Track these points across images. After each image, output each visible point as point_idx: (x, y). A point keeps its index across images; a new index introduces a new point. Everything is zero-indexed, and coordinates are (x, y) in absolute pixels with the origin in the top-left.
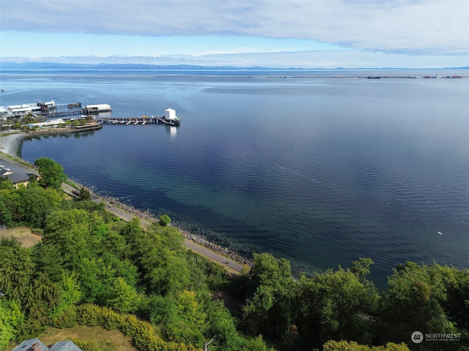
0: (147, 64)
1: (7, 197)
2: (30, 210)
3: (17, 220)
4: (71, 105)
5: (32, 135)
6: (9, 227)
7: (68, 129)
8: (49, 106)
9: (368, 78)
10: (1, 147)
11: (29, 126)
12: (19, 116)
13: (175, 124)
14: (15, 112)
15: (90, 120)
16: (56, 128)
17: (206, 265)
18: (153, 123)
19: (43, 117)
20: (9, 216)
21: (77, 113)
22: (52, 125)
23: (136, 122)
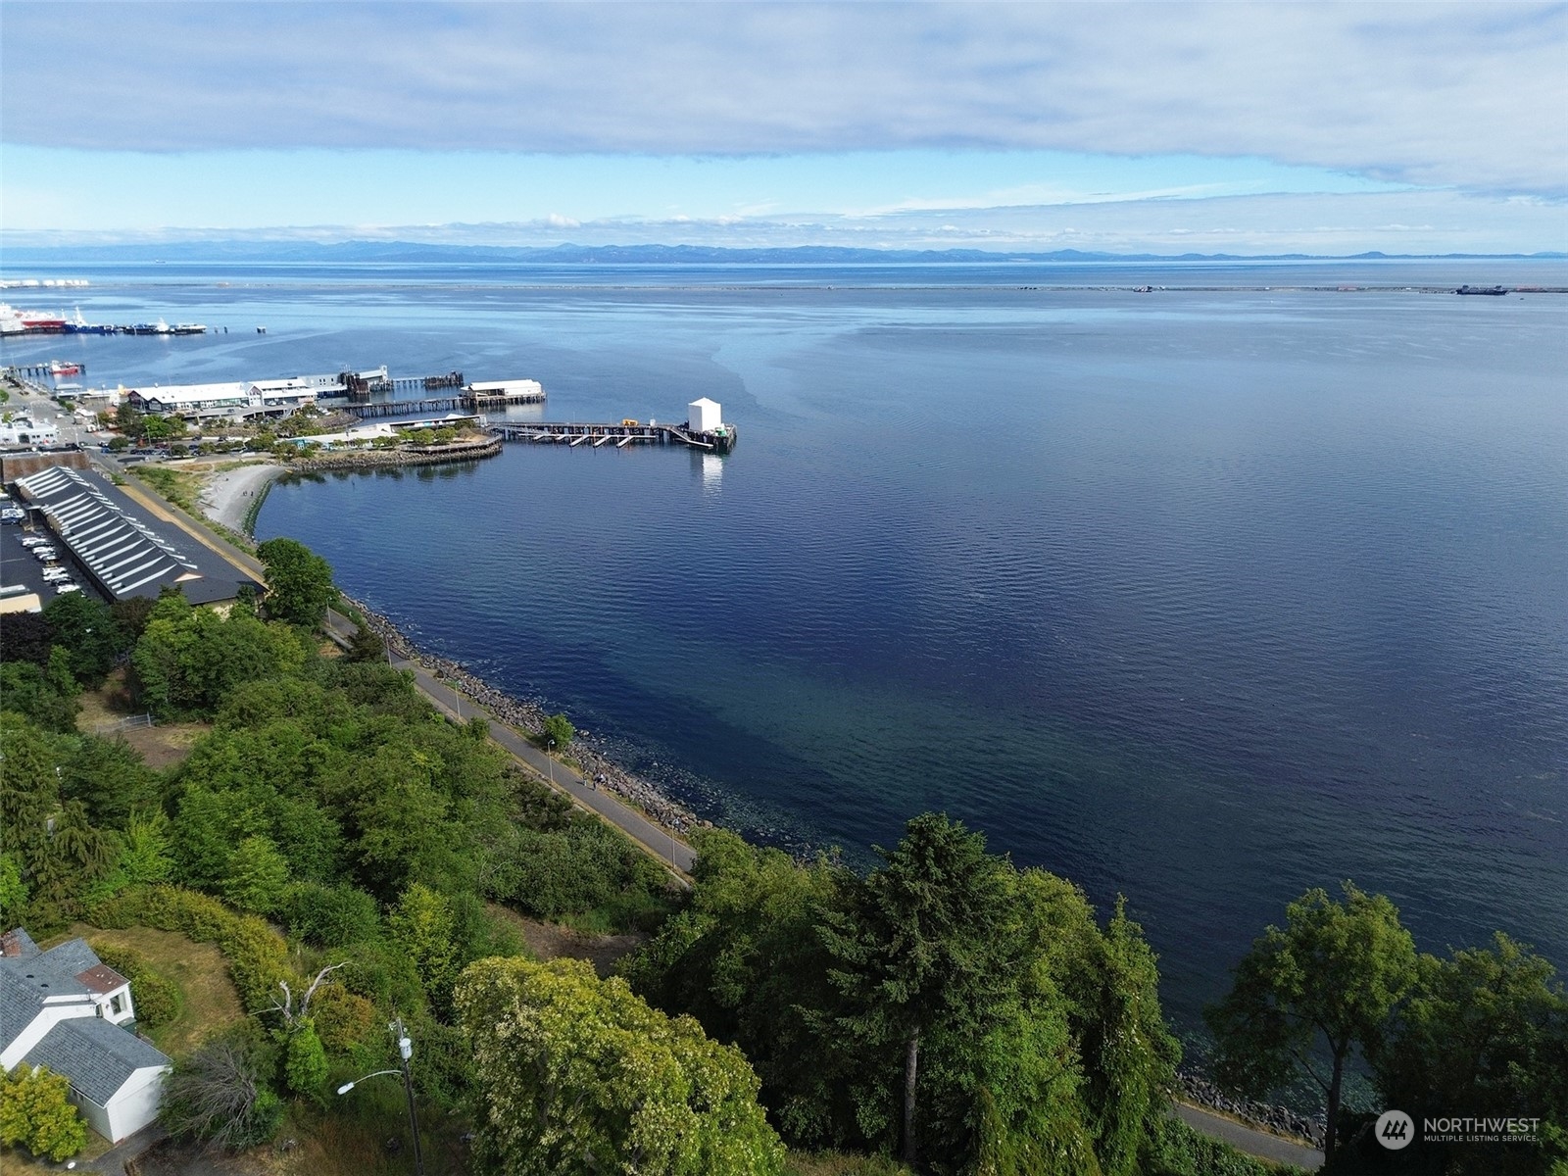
0: (702, 244)
1: (164, 639)
2: (218, 678)
3: (184, 705)
4: (434, 380)
5: (300, 469)
6: (161, 720)
7: (401, 453)
8: (370, 384)
9: (1460, 292)
10: (207, 502)
11: (296, 443)
12: (280, 412)
13: (715, 446)
14: (270, 399)
15: (465, 429)
16: (369, 450)
17: (621, 860)
18: (653, 442)
19: (346, 415)
20: (161, 691)
21: (444, 405)
22: (358, 443)
23: (601, 438)
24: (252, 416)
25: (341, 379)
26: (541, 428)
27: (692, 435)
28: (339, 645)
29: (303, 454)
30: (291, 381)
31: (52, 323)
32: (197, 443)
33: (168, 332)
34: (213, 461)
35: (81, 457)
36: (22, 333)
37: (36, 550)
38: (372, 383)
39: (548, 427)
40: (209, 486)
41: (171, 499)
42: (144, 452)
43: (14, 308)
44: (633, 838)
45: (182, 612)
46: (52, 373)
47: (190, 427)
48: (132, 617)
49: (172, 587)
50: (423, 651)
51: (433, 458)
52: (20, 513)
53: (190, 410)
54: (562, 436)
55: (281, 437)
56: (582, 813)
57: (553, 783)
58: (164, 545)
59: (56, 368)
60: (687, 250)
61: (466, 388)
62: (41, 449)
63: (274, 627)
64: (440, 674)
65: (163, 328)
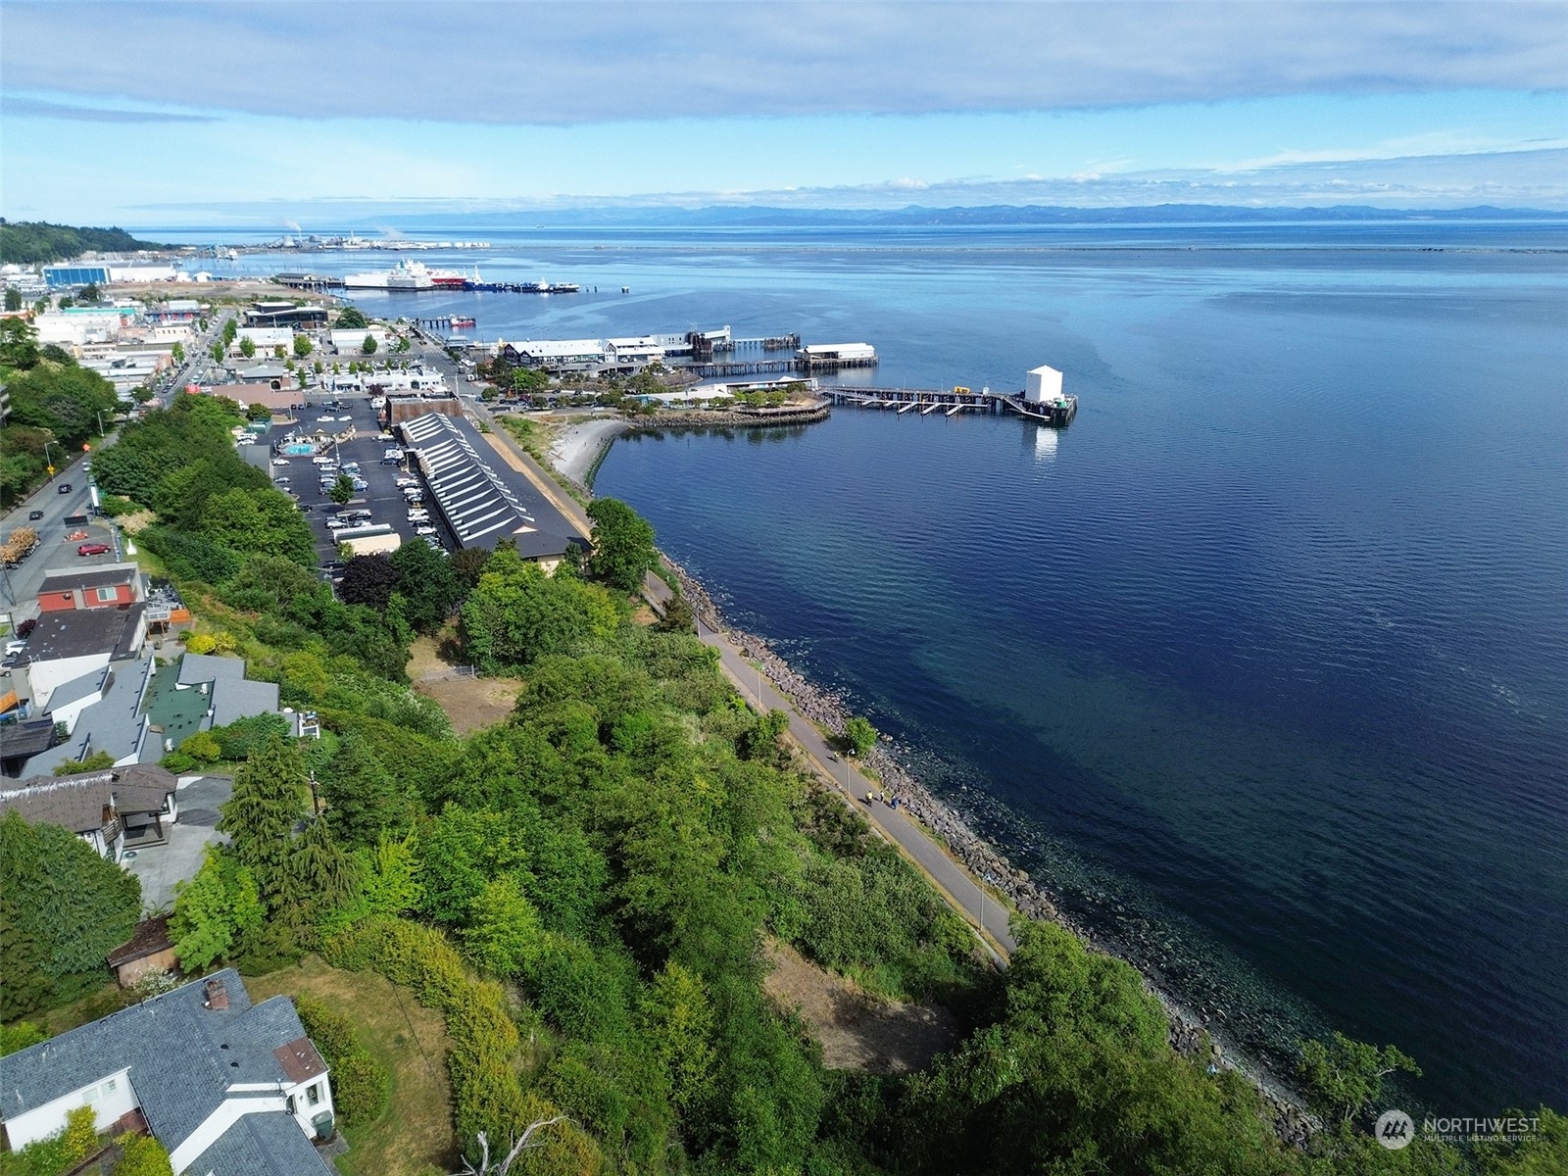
0: (1054, 204)
1: (493, 593)
2: (536, 636)
3: (504, 660)
4: (773, 341)
5: (641, 425)
6: (484, 673)
7: (734, 414)
8: (714, 343)
10: (556, 454)
11: (640, 399)
12: (631, 369)
13: (1052, 418)
14: (623, 356)
15: (796, 392)
16: (705, 410)
17: (920, 909)
18: (984, 411)
19: (689, 374)
20: (485, 644)
21: (780, 367)
22: (696, 402)
23: (930, 405)
24: (606, 371)
25: (688, 339)
26: (870, 394)
27: (1027, 406)
28: (654, 610)
29: (646, 411)
30: (643, 339)
31: (456, 280)
32: (556, 396)
33: (548, 291)
34: (567, 414)
35: (456, 406)
36: (431, 289)
37: (407, 491)
39: (878, 393)
40: (561, 438)
41: (526, 449)
42: (510, 402)
43: (426, 266)
44: (934, 882)
45: (513, 566)
46: (450, 326)
47: (553, 381)
48: (468, 567)
49: (508, 540)
50: (734, 624)
51: (763, 421)
52: (400, 454)
53: (554, 364)
54: (891, 402)
55: (628, 393)
56: (880, 841)
57: (851, 797)
58: (509, 495)
59: (453, 321)
60: (1036, 210)
61: (802, 351)
62: (423, 396)
63: (592, 590)
64: (746, 653)
65: (544, 286)
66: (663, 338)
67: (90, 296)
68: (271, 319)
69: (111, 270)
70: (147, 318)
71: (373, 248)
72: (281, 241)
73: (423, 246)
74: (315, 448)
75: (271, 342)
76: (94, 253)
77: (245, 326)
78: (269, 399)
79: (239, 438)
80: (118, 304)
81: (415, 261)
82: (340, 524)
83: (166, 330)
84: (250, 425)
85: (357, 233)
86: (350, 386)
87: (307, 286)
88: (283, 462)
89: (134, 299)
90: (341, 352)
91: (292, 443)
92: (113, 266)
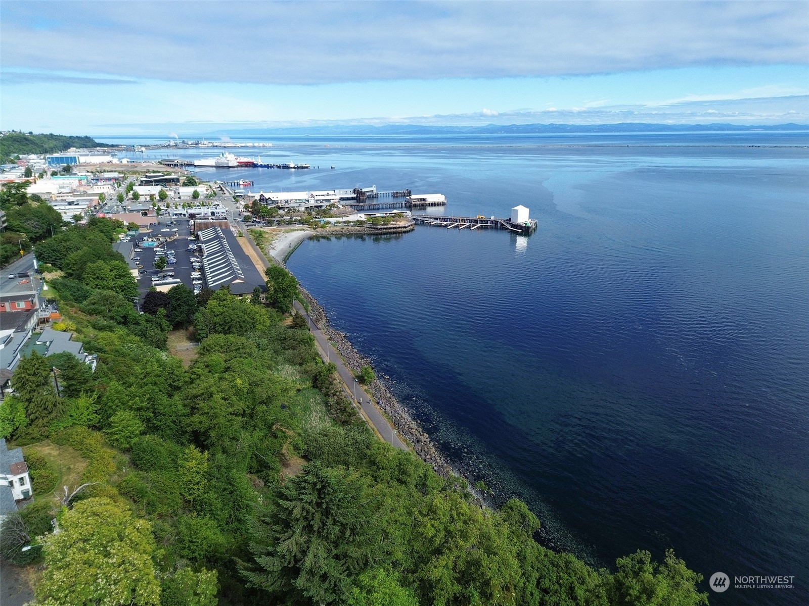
1: (212, 309)
4: (397, 193)
5: (320, 234)
7: (366, 228)
10: (273, 247)
11: (320, 221)
12: (321, 206)
14: (318, 200)
15: (397, 218)
16: (352, 226)
19: (350, 209)
21: (397, 206)
22: (347, 222)
23: (464, 225)
24: (308, 207)
25: (354, 191)
26: (437, 219)
27: (512, 225)
29: (322, 227)
31: (249, 162)
32: (280, 219)
33: (294, 168)
34: (283, 228)
36: (237, 167)
37: (194, 264)
38: (368, 194)
39: (440, 218)
40: (277, 239)
41: (258, 245)
42: (257, 222)
43: (235, 156)
46: (240, 185)
47: (281, 212)
48: (203, 298)
49: (228, 285)
50: (331, 326)
51: (380, 232)
52: (195, 247)
53: (283, 204)
54: (446, 223)
55: (315, 218)
56: (361, 419)
57: (356, 401)
58: (236, 265)
59: (241, 183)
60: (554, 126)
64: (331, 339)
65: (292, 165)
66: (342, 191)
67: (67, 170)
68: (151, 182)
69: (80, 157)
70: (92, 181)
71: (214, 146)
72: (168, 143)
73: (239, 145)
74: (156, 244)
75: (148, 193)
76: (75, 149)
77: (139, 185)
78: (139, 220)
79: (122, 239)
80: (79, 174)
81: (229, 153)
82: (158, 279)
83: (99, 187)
84: (128, 233)
85: (206, 139)
86: (181, 214)
87: (176, 165)
88: (139, 250)
89: (88, 172)
90: (182, 198)
91: (146, 241)
92: (81, 155)
